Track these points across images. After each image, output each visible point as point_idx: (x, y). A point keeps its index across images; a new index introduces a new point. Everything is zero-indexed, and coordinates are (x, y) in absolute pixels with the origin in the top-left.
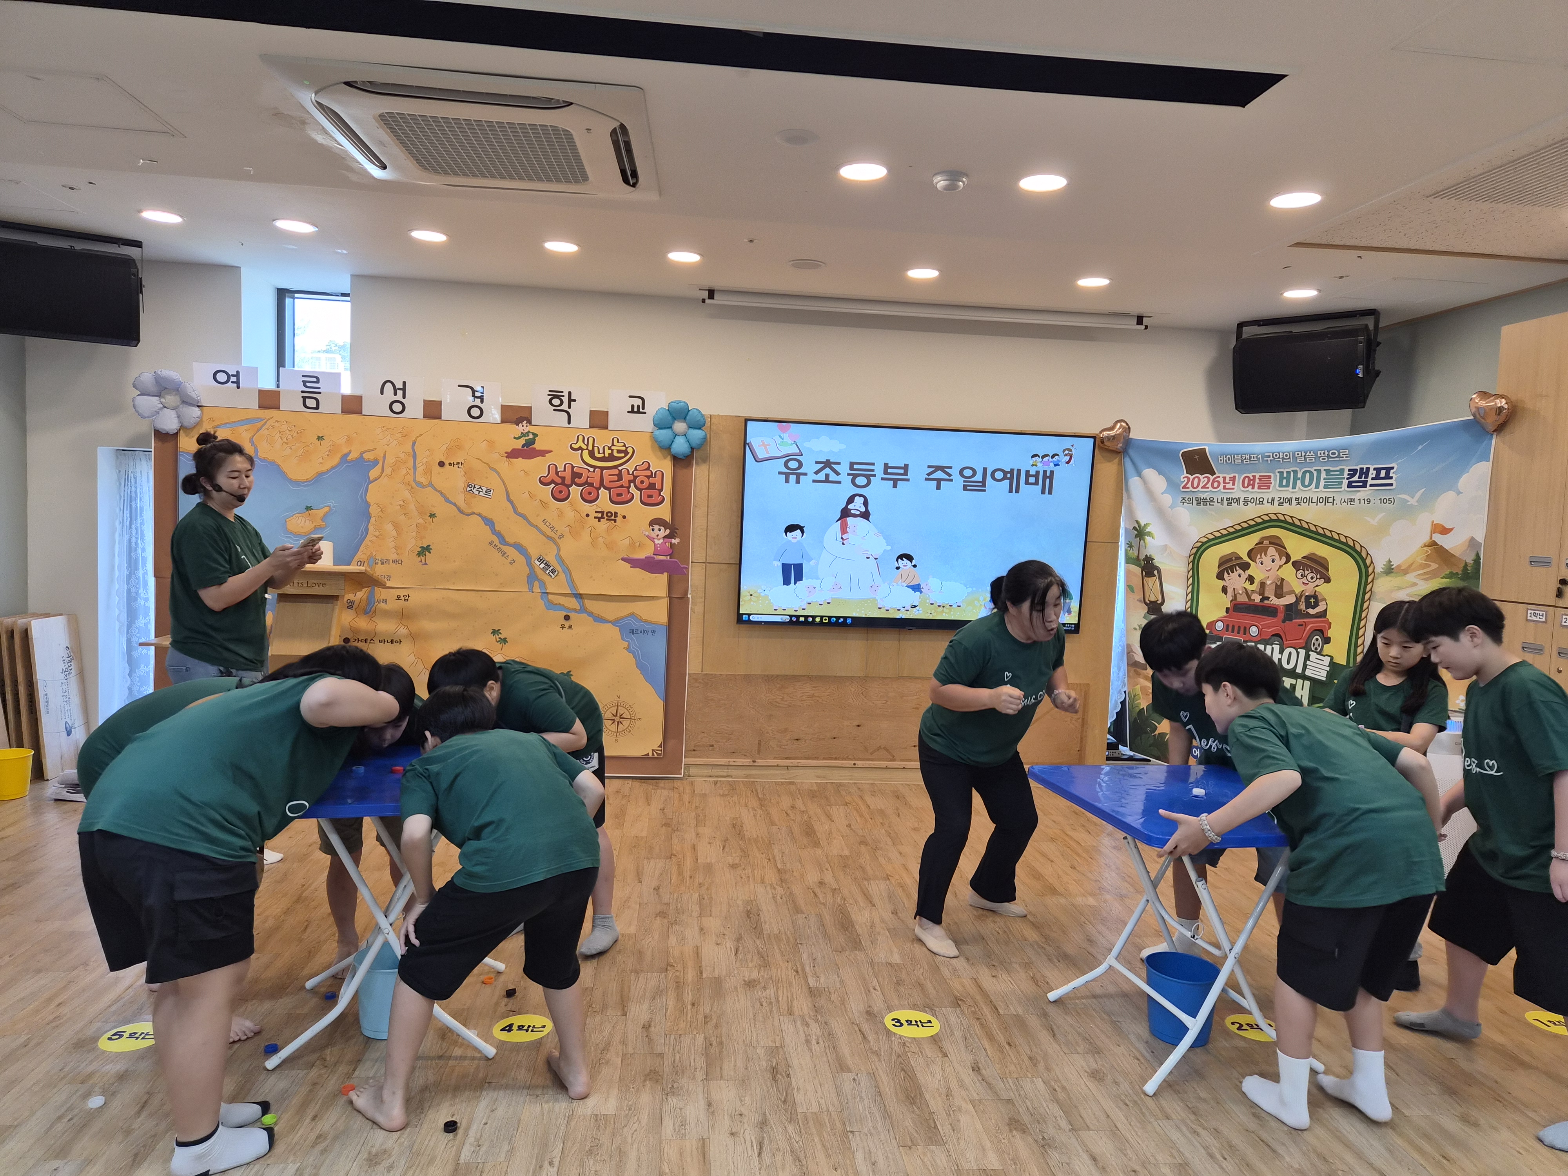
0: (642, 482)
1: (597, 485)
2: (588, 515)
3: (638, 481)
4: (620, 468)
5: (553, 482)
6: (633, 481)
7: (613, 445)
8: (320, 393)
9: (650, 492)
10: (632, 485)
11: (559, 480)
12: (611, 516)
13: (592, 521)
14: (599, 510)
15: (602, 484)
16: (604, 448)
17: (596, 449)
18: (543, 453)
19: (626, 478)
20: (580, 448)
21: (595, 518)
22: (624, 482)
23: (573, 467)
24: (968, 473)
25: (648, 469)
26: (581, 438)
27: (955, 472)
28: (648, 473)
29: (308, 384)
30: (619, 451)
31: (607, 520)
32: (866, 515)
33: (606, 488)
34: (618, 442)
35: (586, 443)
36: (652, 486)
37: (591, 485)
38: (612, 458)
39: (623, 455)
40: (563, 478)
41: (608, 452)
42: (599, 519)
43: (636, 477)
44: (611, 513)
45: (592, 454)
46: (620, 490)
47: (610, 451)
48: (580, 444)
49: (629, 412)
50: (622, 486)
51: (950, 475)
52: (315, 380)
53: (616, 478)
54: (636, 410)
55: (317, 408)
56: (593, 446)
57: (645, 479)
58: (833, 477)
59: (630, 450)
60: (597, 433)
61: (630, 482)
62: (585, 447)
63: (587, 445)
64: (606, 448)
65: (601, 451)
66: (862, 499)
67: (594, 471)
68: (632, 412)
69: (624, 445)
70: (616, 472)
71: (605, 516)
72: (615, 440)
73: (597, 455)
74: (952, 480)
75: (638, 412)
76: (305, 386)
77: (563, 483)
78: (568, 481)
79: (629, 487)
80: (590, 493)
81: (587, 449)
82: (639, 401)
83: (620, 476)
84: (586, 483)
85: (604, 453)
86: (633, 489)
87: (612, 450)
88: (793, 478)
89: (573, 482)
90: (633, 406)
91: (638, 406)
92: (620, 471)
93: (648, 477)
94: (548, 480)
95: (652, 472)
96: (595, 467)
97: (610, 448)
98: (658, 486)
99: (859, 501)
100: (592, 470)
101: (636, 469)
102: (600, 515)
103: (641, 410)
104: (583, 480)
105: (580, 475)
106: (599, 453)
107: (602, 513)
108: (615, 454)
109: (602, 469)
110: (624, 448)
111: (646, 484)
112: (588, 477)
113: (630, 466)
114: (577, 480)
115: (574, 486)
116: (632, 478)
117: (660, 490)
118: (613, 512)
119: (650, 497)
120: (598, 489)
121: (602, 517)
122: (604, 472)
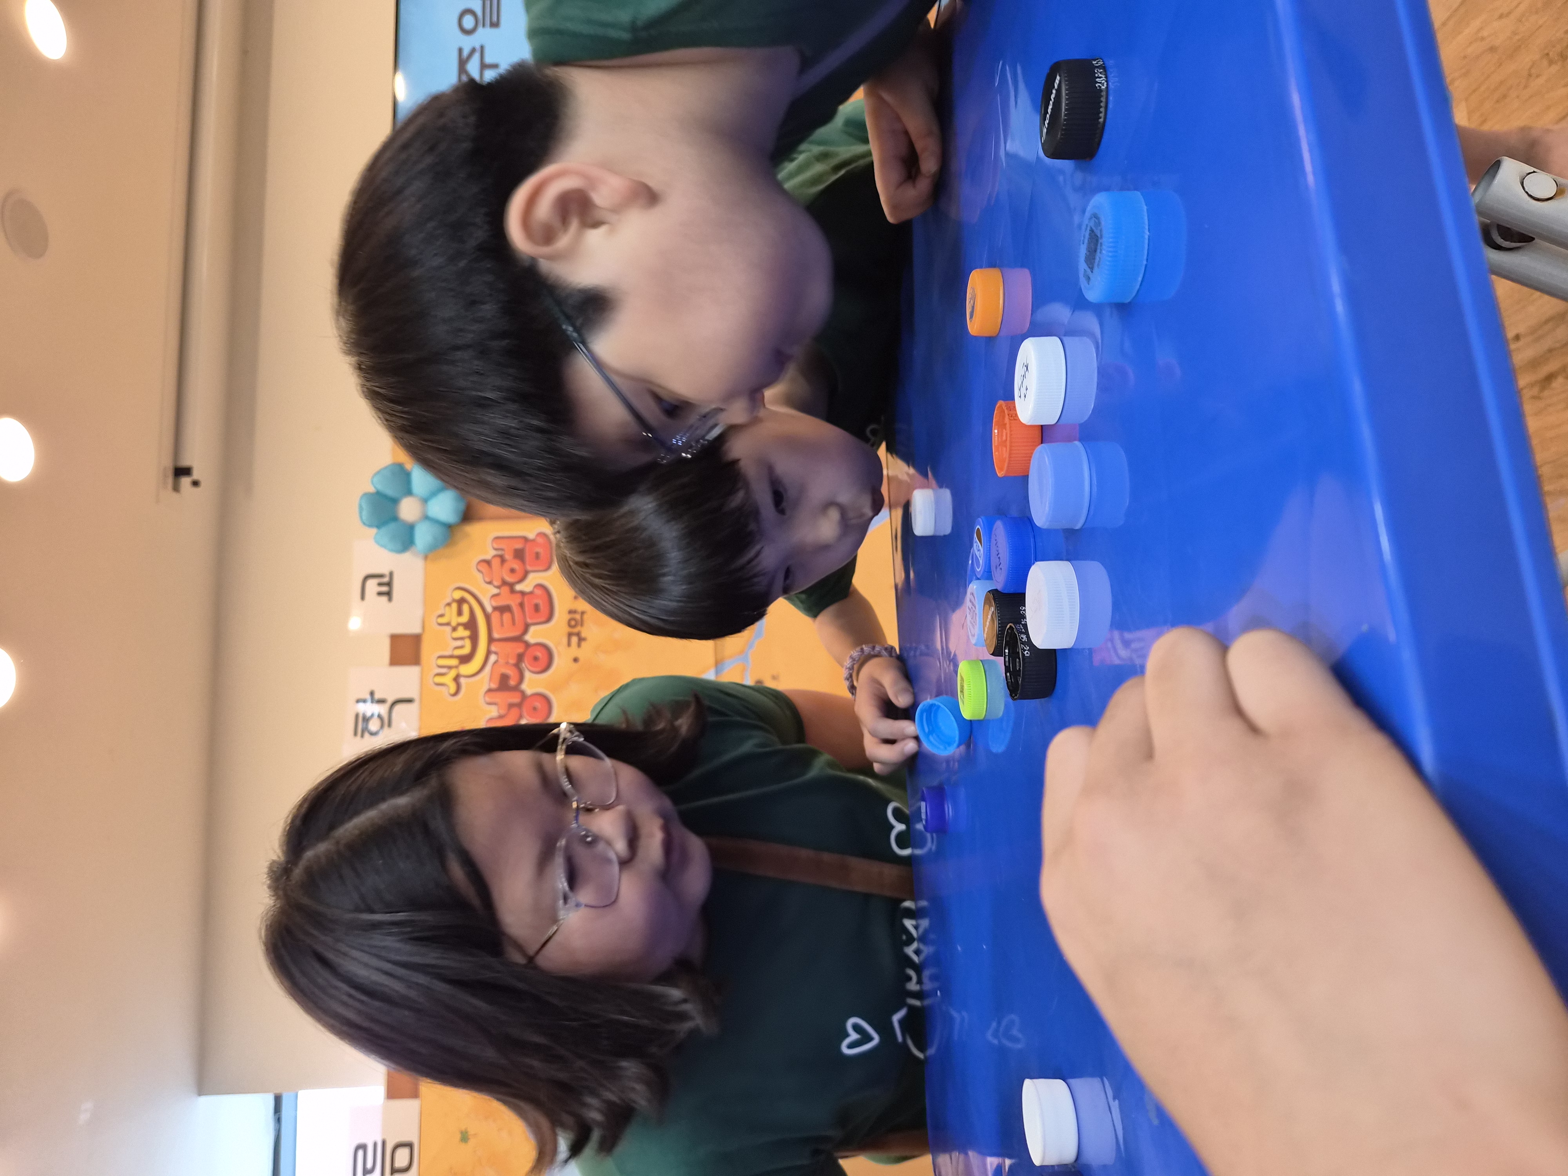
0: (512, 571)
1: (519, 648)
2: (576, 660)
3: (509, 579)
4: (489, 609)
6: (511, 587)
7: (448, 624)
8: (384, 1143)
9: (528, 557)
10: (518, 587)
11: (515, 713)
12: (574, 619)
13: (585, 652)
14: (565, 640)
15: (518, 639)
16: (456, 639)
17: (458, 652)
19: (506, 599)
20: (456, 679)
21: (579, 645)
22: (514, 602)
23: (490, 690)
24: (468, 21)
25: (488, 562)
26: (439, 680)
27: (468, 43)
28: (496, 563)
29: (369, 1165)
30: (460, 613)
31: (582, 625)
33: (526, 631)
34: (442, 616)
35: (444, 670)
36: (519, 555)
37: (520, 658)
38: (472, 625)
39: (465, 608)
40: (511, 706)
41: (462, 632)
42: (581, 640)
43: (504, 583)
44: (570, 621)
45: (466, 659)
46: (529, 608)
47: (461, 629)
48: (448, 679)
49: (390, 599)
50: (521, 605)
51: (473, 51)
52: (360, 1153)
53: (507, 616)
54: (385, 589)
55: (410, 1145)
56: (451, 657)
57: (507, 566)
59: (458, 595)
60: (428, 652)
61: (513, 591)
62: (453, 673)
63: (450, 668)
64: (456, 635)
65: (459, 643)
67: (496, 653)
68: (389, 594)
69: (449, 604)
70: (495, 618)
71: (575, 630)
72: (441, 620)
73: (466, 650)
74: (482, 47)
75: (389, 584)
76: (372, 1171)
77: (519, 705)
78: (515, 699)
79: (523, 593)
80: (536, 659)
81: (456, 667)
82: (372, 584)
83: (503, 609)
84: (517, 666)
85: (462, 639)
86: (525, 586)
87: (459, 624)
89: (516, 688)
90: (380, 594)
91: (380, 584)
92: (495, 609)
93: (503, 560)
95: (495, 556)
96: (489, 653)
97: (454, 629)
98: (519, 546)
100: (493, 658)
101: (490, 583)
102: (574, 639)
103: (386, 580)
104: (511, 672)
105: (504, 678)
106: (462, 647)
107: (570, 635)
108: (465, 618)
109: (491, 640)
110: (455, 606)
111: (516, 565)
112: (507, 663)
113: (487, 593)
114: (512, 683)
115: (524, 686)
116: (506, 589)
117: (525, 539)
118: (567, 617)
119: (537, 555)
120: (527, 645)
121: (578, 634)
122: (496, 635)
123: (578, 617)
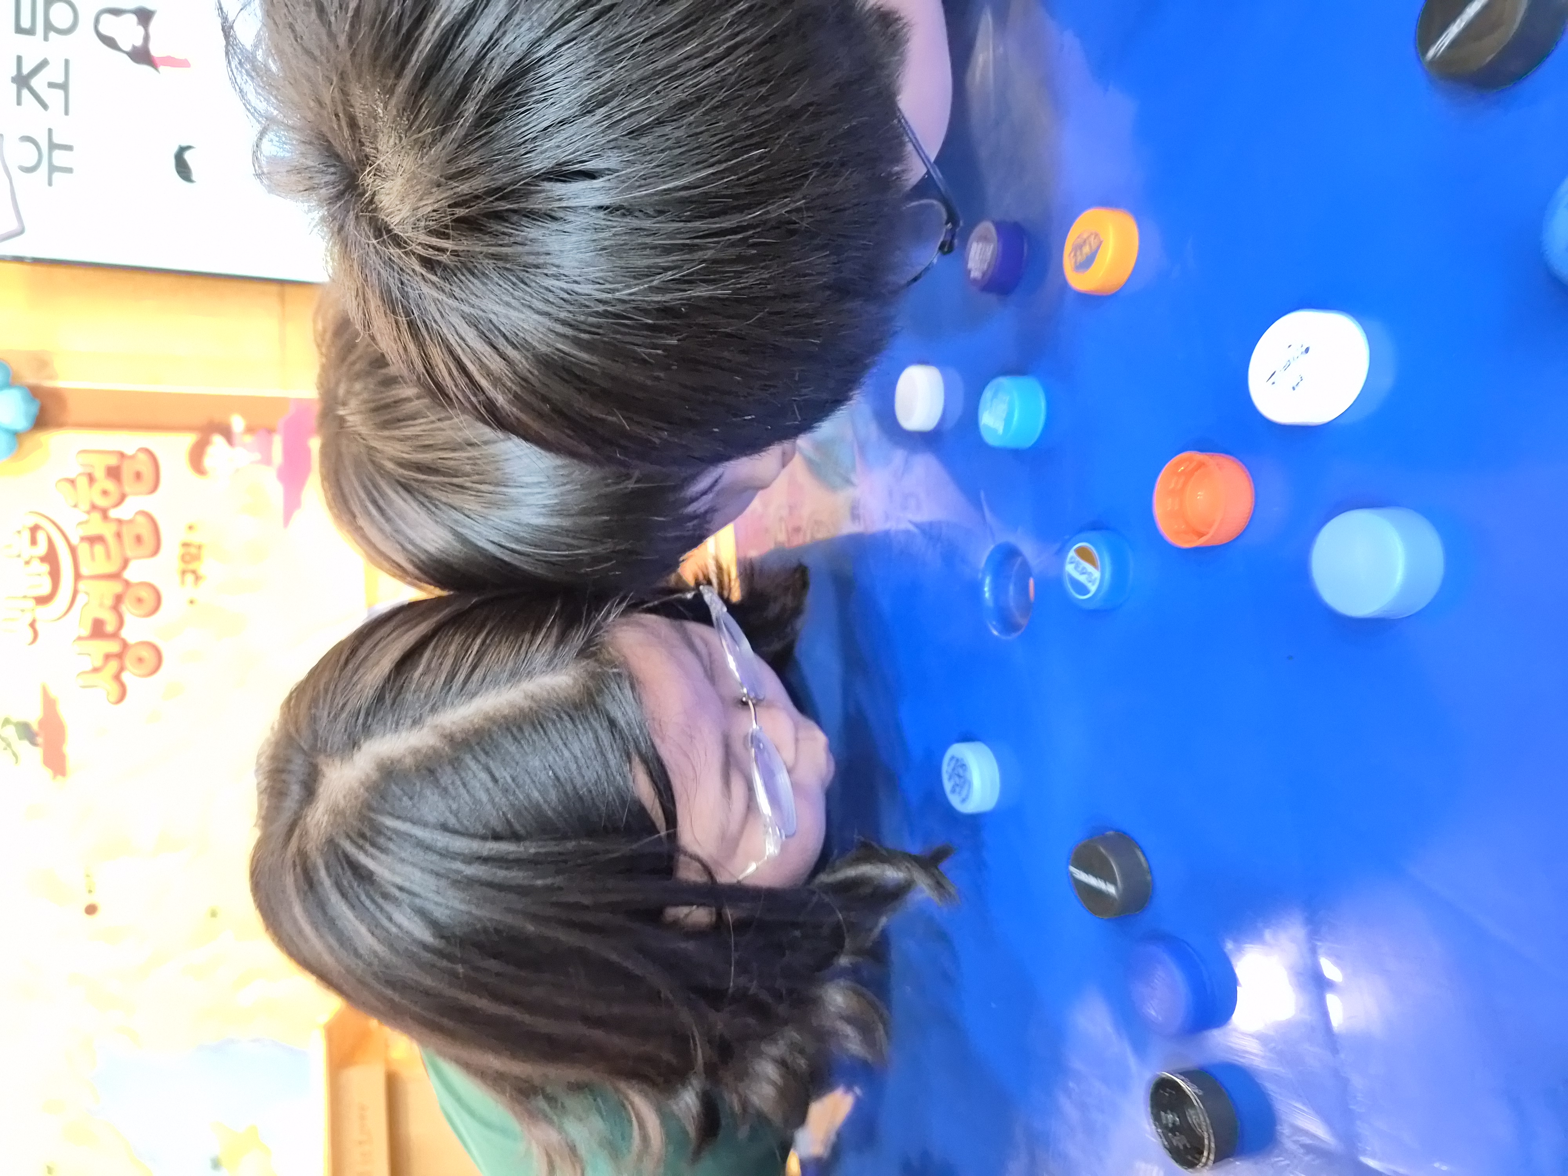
0: (105, 493)
1: (116, 587)
2: (192, 602)
3: (102, 502)
4: (75, 541)
5: (117, 677)
6: (104, 513)
7: (18, 557)
9: (127, 477)
10: (114, 513)
11: (113, 666)
12: (189, 553)
13: (204, 592)
14: (177, 578)
15: (115, 576)
16: (30, 577)
17: (34, 592)
18: (49, 704)
19: (97, 526)
20: (33, 624)
21: (196, 585)
22: (108, 531)
23: (80, 638)
25: (72, 482)
28: (83, 482)
30: (34, 543)
31: (197, 561)
32: (144, 16)
33: (125, 566)
34: (9, 546)
36: (114, 473)
37: (118, 599)
38: (51, 558)
39: (41, 536)
40: (108, 657)
41: (38, 567)
42: (198, 578)
43: (94, 507)
44: (182, 554)
45: (44, 600)
46: (128, 539)
47: (36, 562)
48: (21, 625)
50: (119, 535)
53: (99, 549)
56: (25, 598)
57: (98, 486)
58: (54, 73)
59: (30, 521)
61: (106, 518)
62: (27, 618)
63: (23, 611)
64: (30, 570)
65: (34, 581)
66: (106, 18)
67: (85, 593)
69: (18, 533)
70: (84, 550)
71: (189, 567)
72: (8, 552)
73: (45, 589)
77: (120, 656)
78: (113, 647)
79: (120, 522)
80: (140, 600)
81: (32, 610)
83: (94, 540)
84: (115, 609)
85: (38, 575)
86: (123, 512)
87: (33, 557)
88: (60, 159)
89: (115, 635)
92: (83, 539)
93: (91, 479)
94: (114, 689)
95: (81, 474)
96: (76, 593)
97: (28, 563)
98: (113, 461)
99: (109, 25)
100: (82, 599)
101: (75, 507)
102: (190, 577)
104: (107, 616)
105: (98, 623)
106: (38, 586)
107: (184, 572)
108: (41, 550)
109: (78, 576)
110: (27, 535)
111: (110, 485)
112: (101, 605)
113: (71, 520)
114: (110, 628)
115: (124, 634)
116: (96, 516)
117: (122, 455)
118: (181, 551)
119: (138, 476)
120: (127, 584)
121: (194, 572)
122: (84, 571)
123: (193, 550)
